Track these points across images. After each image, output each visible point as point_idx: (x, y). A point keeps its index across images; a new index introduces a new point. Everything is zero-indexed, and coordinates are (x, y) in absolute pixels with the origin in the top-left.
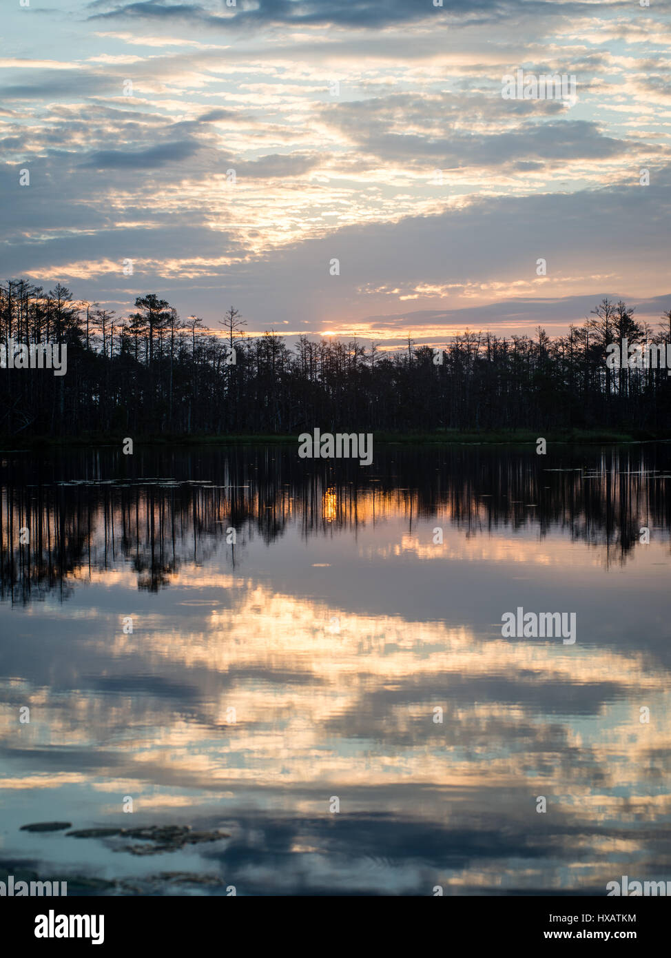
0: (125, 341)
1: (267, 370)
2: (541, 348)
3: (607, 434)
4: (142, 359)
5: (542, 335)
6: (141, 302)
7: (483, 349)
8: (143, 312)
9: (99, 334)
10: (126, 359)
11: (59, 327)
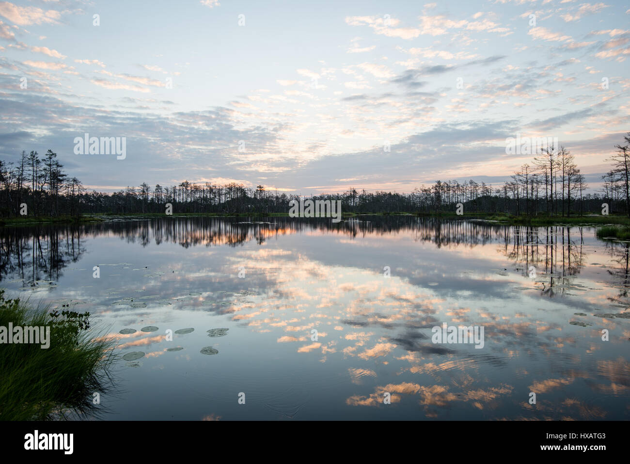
0: (255, 195)
1: (283, 201)
2: (337, 196)
3: (350, 213)
4: (258, 198)
5: (338, 194)
6: (258, 187)
7: (326, 196)
8: (259, 189)
9: (250, 193)
10: (255, 198)
11: (241, 192)
